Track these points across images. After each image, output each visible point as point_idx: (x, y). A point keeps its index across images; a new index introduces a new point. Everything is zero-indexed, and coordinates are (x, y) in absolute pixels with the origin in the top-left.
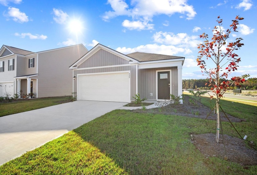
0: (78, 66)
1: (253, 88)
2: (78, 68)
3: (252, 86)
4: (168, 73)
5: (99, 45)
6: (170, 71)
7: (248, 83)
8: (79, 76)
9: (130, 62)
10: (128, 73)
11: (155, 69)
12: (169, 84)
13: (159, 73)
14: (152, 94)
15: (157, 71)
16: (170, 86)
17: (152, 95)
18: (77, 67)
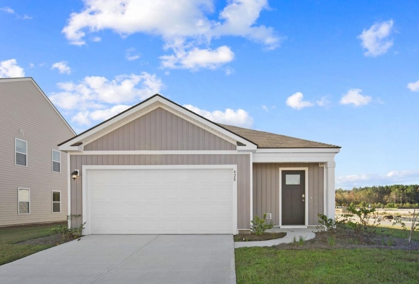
0: (85, 144)
1: (360, 204)
2: (86, 148)
3: (359, 201)
4: (302, 173)
5: (157, 98)
6: (306, 169)
7: (353, 196)
8: (87, 170)
9: (239, 148)
10: (233, 169)
11: (277, 165)
12: (303, 196)
13: (285, 173)
14: (271, 214)
15: (281, 169)
16: (304, 198)
17: (271, 218)
18: (82, 146)
